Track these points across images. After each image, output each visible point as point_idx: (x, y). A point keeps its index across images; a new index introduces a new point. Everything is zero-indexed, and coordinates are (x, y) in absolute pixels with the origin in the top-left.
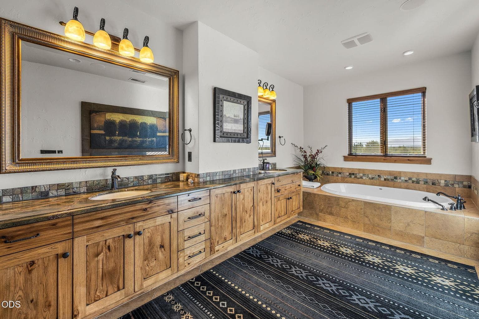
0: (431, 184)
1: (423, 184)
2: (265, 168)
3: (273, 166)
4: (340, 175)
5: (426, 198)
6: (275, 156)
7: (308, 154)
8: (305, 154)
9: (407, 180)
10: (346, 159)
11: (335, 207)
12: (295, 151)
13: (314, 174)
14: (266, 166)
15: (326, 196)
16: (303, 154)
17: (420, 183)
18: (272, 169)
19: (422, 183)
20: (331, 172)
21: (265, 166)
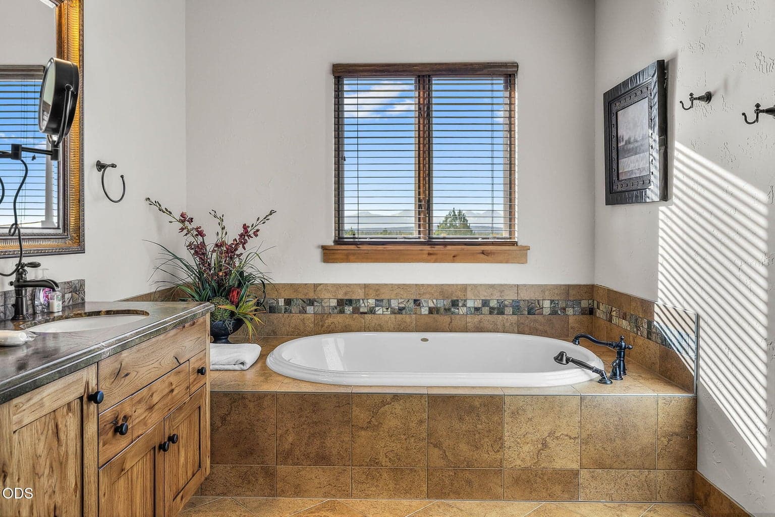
0: (526, 313)
1: (511, 313)
2: (30, 311)
3: (68, 296)
4: (310, 309)
5: (561, 354)
6: (82, 251)
7: (210, 241)
8: (200, 239)
9: (480, 306)
10: (328, 255)
11: (334, 432)
12: (160, 228)
13: (232, 314)
14: (33, 297)
15: (302, 396)
16: (192, 239)
17: (506, 312)
18: (63, 311)
19: (509, 310)
20: (281, 302)
21: (26, 301)
